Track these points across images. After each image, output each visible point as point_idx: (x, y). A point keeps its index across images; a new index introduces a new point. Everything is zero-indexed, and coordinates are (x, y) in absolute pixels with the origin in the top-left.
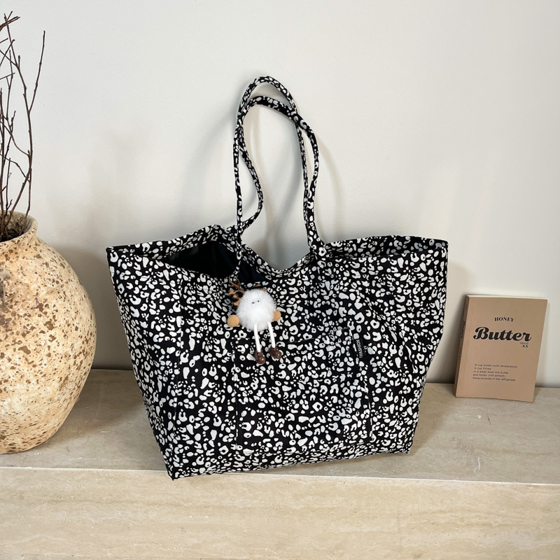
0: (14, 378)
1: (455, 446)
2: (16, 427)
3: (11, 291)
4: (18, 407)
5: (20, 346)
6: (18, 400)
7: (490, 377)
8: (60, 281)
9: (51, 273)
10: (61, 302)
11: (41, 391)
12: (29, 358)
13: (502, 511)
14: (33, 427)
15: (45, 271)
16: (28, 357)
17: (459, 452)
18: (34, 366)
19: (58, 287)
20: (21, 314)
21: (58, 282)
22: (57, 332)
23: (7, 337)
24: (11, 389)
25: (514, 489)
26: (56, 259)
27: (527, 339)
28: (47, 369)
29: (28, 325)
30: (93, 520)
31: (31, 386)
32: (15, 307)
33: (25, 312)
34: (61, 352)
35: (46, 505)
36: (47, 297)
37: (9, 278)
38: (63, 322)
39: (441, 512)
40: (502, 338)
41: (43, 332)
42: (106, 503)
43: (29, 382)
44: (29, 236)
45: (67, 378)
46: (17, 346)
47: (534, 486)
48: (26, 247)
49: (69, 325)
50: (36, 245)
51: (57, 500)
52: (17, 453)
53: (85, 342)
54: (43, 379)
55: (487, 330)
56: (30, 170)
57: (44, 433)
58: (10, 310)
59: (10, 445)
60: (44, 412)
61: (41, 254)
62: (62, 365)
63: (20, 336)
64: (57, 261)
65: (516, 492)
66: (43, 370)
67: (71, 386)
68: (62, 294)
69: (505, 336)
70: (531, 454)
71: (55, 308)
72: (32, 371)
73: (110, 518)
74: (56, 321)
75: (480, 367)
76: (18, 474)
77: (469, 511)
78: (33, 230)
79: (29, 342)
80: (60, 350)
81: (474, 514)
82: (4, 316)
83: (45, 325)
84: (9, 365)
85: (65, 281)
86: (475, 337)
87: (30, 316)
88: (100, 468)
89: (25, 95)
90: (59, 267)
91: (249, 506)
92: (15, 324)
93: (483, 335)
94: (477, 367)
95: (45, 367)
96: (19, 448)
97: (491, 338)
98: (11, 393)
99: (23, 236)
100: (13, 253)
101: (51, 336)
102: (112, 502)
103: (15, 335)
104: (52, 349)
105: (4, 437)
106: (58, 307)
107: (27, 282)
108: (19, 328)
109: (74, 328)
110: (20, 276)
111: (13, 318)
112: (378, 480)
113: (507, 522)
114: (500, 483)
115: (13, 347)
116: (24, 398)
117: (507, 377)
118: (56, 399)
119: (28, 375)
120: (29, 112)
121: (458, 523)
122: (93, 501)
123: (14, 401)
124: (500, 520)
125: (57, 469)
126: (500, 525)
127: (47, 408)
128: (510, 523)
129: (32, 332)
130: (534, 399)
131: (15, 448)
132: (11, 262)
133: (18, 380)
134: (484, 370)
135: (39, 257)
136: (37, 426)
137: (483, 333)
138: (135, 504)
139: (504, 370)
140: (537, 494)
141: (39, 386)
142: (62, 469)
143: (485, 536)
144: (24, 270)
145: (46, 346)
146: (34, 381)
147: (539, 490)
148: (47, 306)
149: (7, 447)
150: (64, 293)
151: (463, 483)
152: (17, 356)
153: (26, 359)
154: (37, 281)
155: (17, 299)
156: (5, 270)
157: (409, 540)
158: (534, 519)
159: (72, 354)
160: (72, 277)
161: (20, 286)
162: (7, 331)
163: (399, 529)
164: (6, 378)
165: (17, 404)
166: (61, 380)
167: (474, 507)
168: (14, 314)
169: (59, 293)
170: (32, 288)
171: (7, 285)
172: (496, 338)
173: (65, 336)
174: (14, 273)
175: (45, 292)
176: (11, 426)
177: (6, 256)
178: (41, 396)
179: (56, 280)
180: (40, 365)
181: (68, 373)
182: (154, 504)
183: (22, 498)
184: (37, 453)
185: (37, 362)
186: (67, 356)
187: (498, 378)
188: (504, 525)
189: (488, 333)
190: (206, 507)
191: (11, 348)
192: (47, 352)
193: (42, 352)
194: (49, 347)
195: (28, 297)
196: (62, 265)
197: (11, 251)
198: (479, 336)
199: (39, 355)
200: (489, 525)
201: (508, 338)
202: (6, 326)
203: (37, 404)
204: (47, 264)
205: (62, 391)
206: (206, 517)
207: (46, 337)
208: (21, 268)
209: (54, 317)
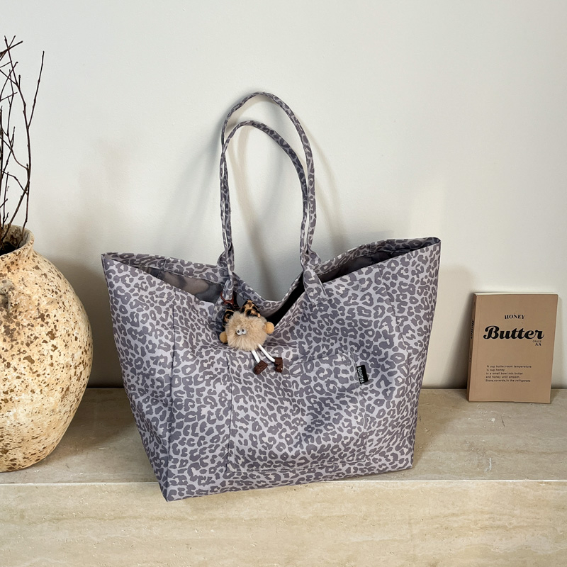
0: (20, 388)
1: (466, 449)
2: (19, 440)
3: (16, 301)
4: (23, 418)
5: (25, 356)
6: (23, 410)
7: (504, 379)
8: (58, 292)
9: (50, 284)
10: (60, 312)
11: (44, 401)
12: (33, 368)
13: (515, 512)
14: (35, 441)
15: (44, 281)
16: (32, 366)
17: (470, 454)
18: (38, 376)
19: (57, 297)
20: (25, 324)
21: (56, 293)
22: (59, 342)
23: (12, 347)
24: (17, 398)
25: (526, 487)
26: (53, 270)
27: (540, 337)
28: (50, 379)
29: (31, 335)
30: (95, 539)
31: (35, 395)
32: (19, 317)
33: (28, 322)
34: (62, 362)
35: (46, 524)
36: (48, 307)
37: (13, 289)
38: (64, 332)
39: (453, 515)
40: (513, 337)
41: (45, 342)
42: (109, 519)
43: (33, 392)
44: (29, 247)
45: (68, 389)
46: (22, 356)
47: (545, 482)
48: (26, 258)
49: (69, 335)
50: (34, 256)
51: (58, 518)
52: (16, 471)
53: (84, 353)
54: (46, 389)
55: (497, 329)
56: (28, 182)
57: (44, 448)
58: (15, 320)
59: (11, 460)
60: (46, 425)
61: (39, 266)
62: (64, 375)
63: (25, 345)
64: (54, 272)
65: (528, 490)
66: (46, 380)
67: (71, 397)
68: (61, 304)
69: (517, 334)
70: (544, 453)
71: (56, 318)
72: (36, 381)
73: (113, 536)
74: (57, 330)
75: (493, 369)
76: (19, 492)
77: (482, 512)
78: (31, 242)
79: (33, 351)
80: (62, 360)
81: (487, 516)
82: (9, 326)
83: (47, 335)
84: (15, 374)
85: (63, 291)
86: (485, 336)
87: (33, 326)
88: (102, 482)
89: (24, 112)
90: (56, 277)
91: (256, 517)
92: (19, 334)
93: (493, 335)
94: (489, 368)
95: (48, 377)
96: (19, 465)
97: (502, 337)
98: (16, 403)
99: (23, 247)
100: (14, 265)
101: (53, 345)
102: (115, 518)
103: (20, 345)
104: (54, 359)
105: (5, 452)
106: (58, 317)
107: (28, 292)
108: (23, 338)
109: (74, 338)
110: (22, 287)
111: (17, 328)
112: (386, 483)
113: (522, 524)
114: (511, 481)
115: (18, 357)
116: (29, 408)
117: (522, 378)
118: (58, 410)
119: (33, 384)
120: (28, 128)
121: (472, 527)
122: (95, 518)
123: (19, 411)
124: (514, 522)
125: (59, 484)
126: (515, 528)
127: (49, 420)
128: (525, 525)
129: (35, 342)
130: (551, 401)
131: (15, 464)
132: (13, 273)
133: (23, 390)
134: (498, 372)
135: (37, 268)
136: (38, 440)
137: (493, 333)
138: (139, 520)
139: (518, 370)
140: (549, 491)
141: (42, 396)
142: (64, 484)
143: (501, 540)
144: (25, 281)
145: (49, 355)
146: (38, 391)
147: (551, 487)
148: (48, 315)
149: (8, 462)
150: (63, 303)
151: (473, 483)
152: (23, 366)
153: (31, 369)
154: (38, 292)
155: (21, 309)
156: (8, 282)
157: (422, 548)
158: (550, 519)
159: (72, 364)
160: (68, 288)
161: (22, 297)
162: (12, 341)
163: (412, 536)
164: (12, 387)
165: (22, 415)
166: (63, 390)
167: (487, 508)
168: (18, 324)
169: (58, 303)
170: (33, 298)
171: (12, 295)
172: (507, 337)
173: (66, 345)
174: (16, 284)
175: (46, 302)
176: (15, 438)
177: (8, 268)
178: (44, 407)
179: (55, 290)
180: (44, 374)
181: (69, 384)
182: (158, 518)
183: (22, 517)
184: (36, 470)
185: (41, 372)
186: (68, 366)
187: (513, 379)
188: (518, 527)
189: (499, 332)
190: (211, 520)
191: (17, 358)
192: (50, 362)
193: (45, 362)
194: (51, 357)
195: (31, 307)
196: (58, 276)
197: (12, 263)
198: (490, 336)
199: (42, 365)
200: (504, 527)
201: (520, 337)
202: (12, 337)
203: (40, 416)
204: (45, 275)
205: (63, 402)
206: (212, 531)
207: (48, 347)
208: (23, 280)
209: (55, 326)
